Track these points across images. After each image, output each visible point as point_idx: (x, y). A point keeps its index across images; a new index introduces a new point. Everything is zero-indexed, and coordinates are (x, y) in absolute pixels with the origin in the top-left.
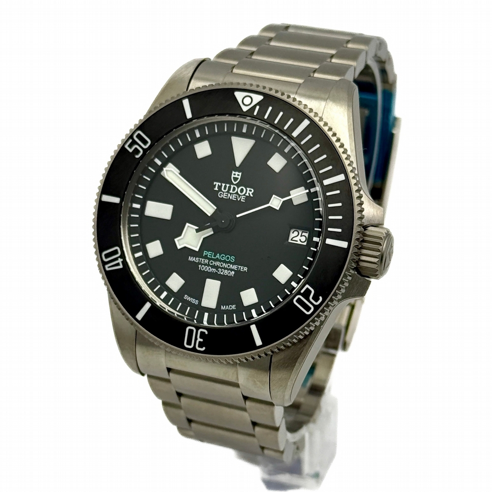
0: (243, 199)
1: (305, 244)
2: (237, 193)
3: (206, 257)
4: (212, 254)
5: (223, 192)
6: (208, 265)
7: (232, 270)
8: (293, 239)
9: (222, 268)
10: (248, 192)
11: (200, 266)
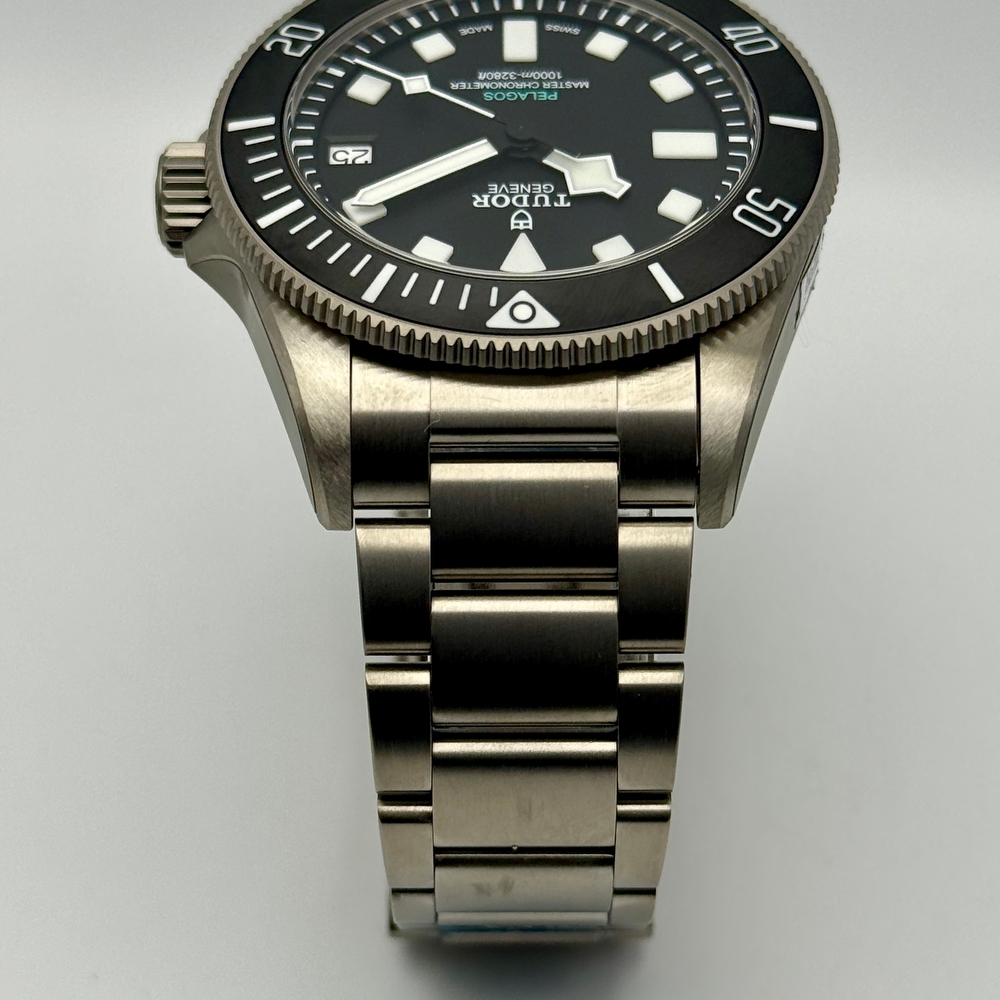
0: (494, 188)
2: (511, 196)
3: (550, 91)
4: (538, 97)
5: (542, 192)
6: (540, 81)
10: (486, 201)
11: (559, 77)
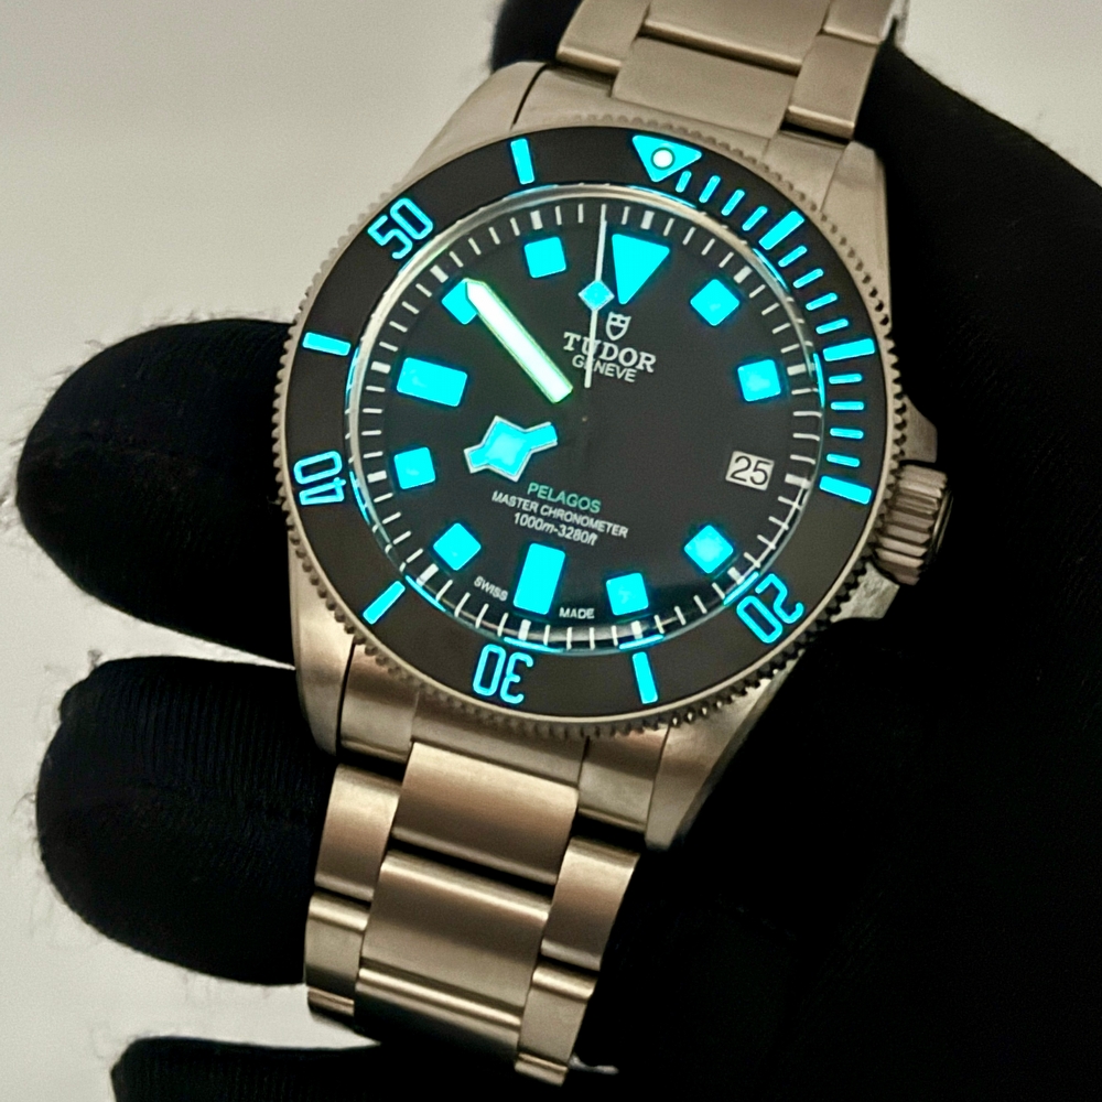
0: (629, 376)
1: (763, 487)
2: (616, 361)
3: (533, 497)
4: (548, 491)
6: (538, 515)
7: (591, 530)
8: (737, 475)
9: (568, 524)
10: (642, 361)
11: (518, 515)
